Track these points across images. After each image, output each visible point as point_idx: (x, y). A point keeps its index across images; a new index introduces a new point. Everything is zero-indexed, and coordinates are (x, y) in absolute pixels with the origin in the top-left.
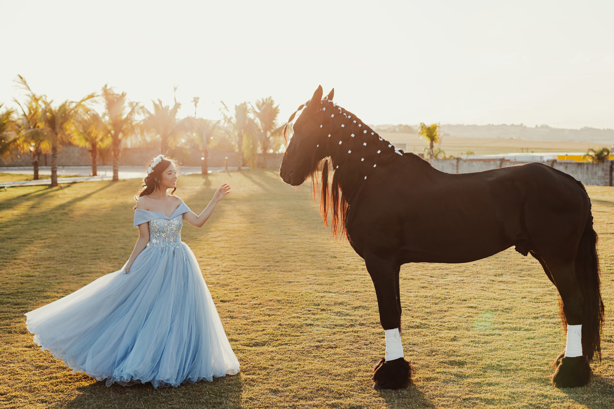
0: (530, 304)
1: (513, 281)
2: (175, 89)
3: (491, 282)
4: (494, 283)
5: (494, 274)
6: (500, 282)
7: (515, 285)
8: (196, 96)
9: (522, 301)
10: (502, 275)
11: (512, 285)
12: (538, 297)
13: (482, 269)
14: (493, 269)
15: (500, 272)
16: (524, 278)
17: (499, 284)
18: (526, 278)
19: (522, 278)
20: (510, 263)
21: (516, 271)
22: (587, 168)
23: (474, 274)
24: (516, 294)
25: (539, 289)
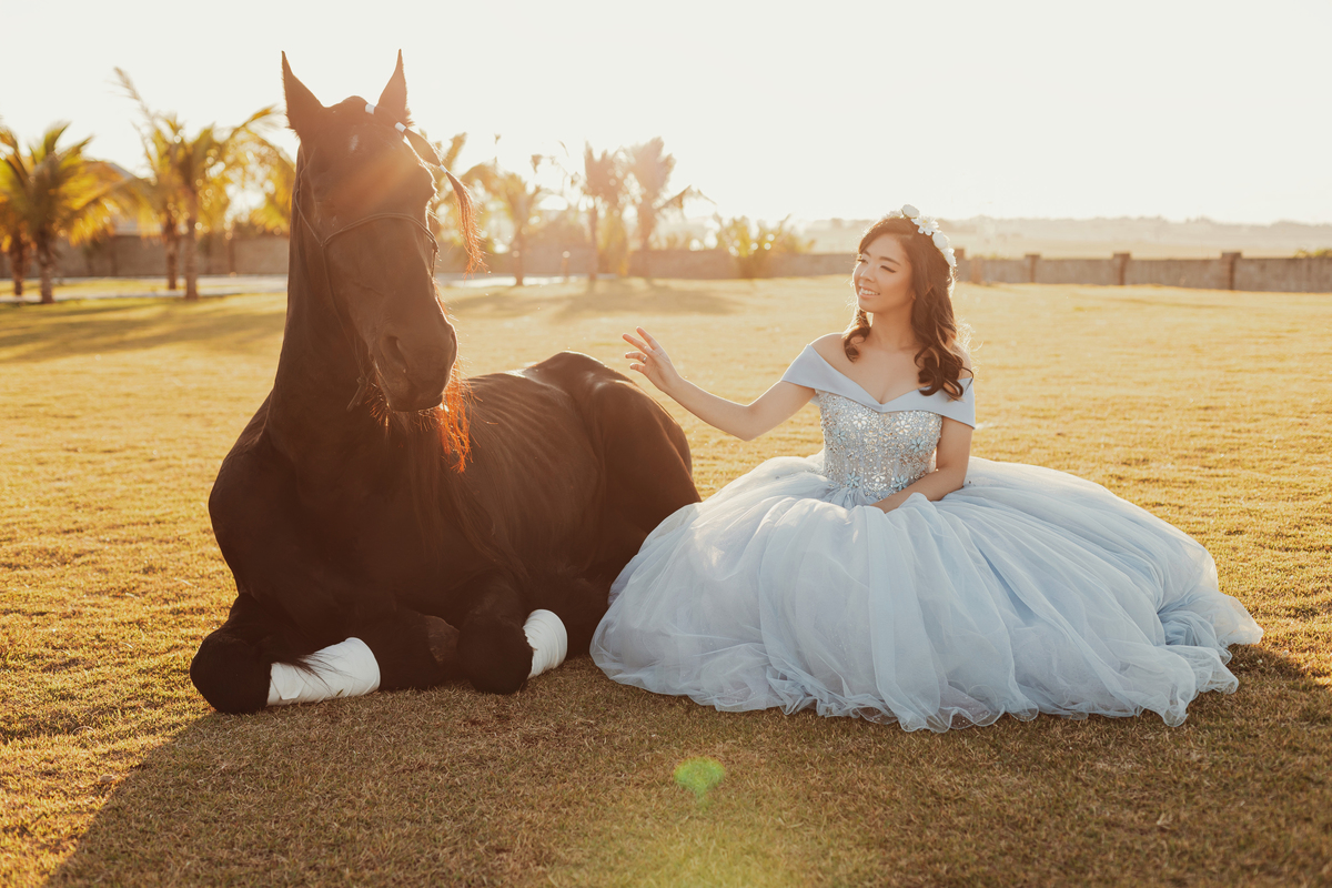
0: (1266, 556)
1: (1187, 479)
2: (497, 138)
3: (1114, 482)
4: (1124, 484)
5: (1123, 457)
6: (1144, 481)
7: (1195, 491)
8: (536, 153)
9: (1231, 543)
10: (1145, 461)
11: (1181, 491)
12: (1285, 532)
13: (1084, 445)
14: (1116, 446)
15: (1139, 453)
16: (1221, 472)
17: (1141, 486)
18: (1227, 471)
19: (1213, 471)
20: (1169, 431)
21: (1191, 453)
22: (1309, 268)
23: (1058, 460)
24: (1206, 519)
25: (1281, 505)
